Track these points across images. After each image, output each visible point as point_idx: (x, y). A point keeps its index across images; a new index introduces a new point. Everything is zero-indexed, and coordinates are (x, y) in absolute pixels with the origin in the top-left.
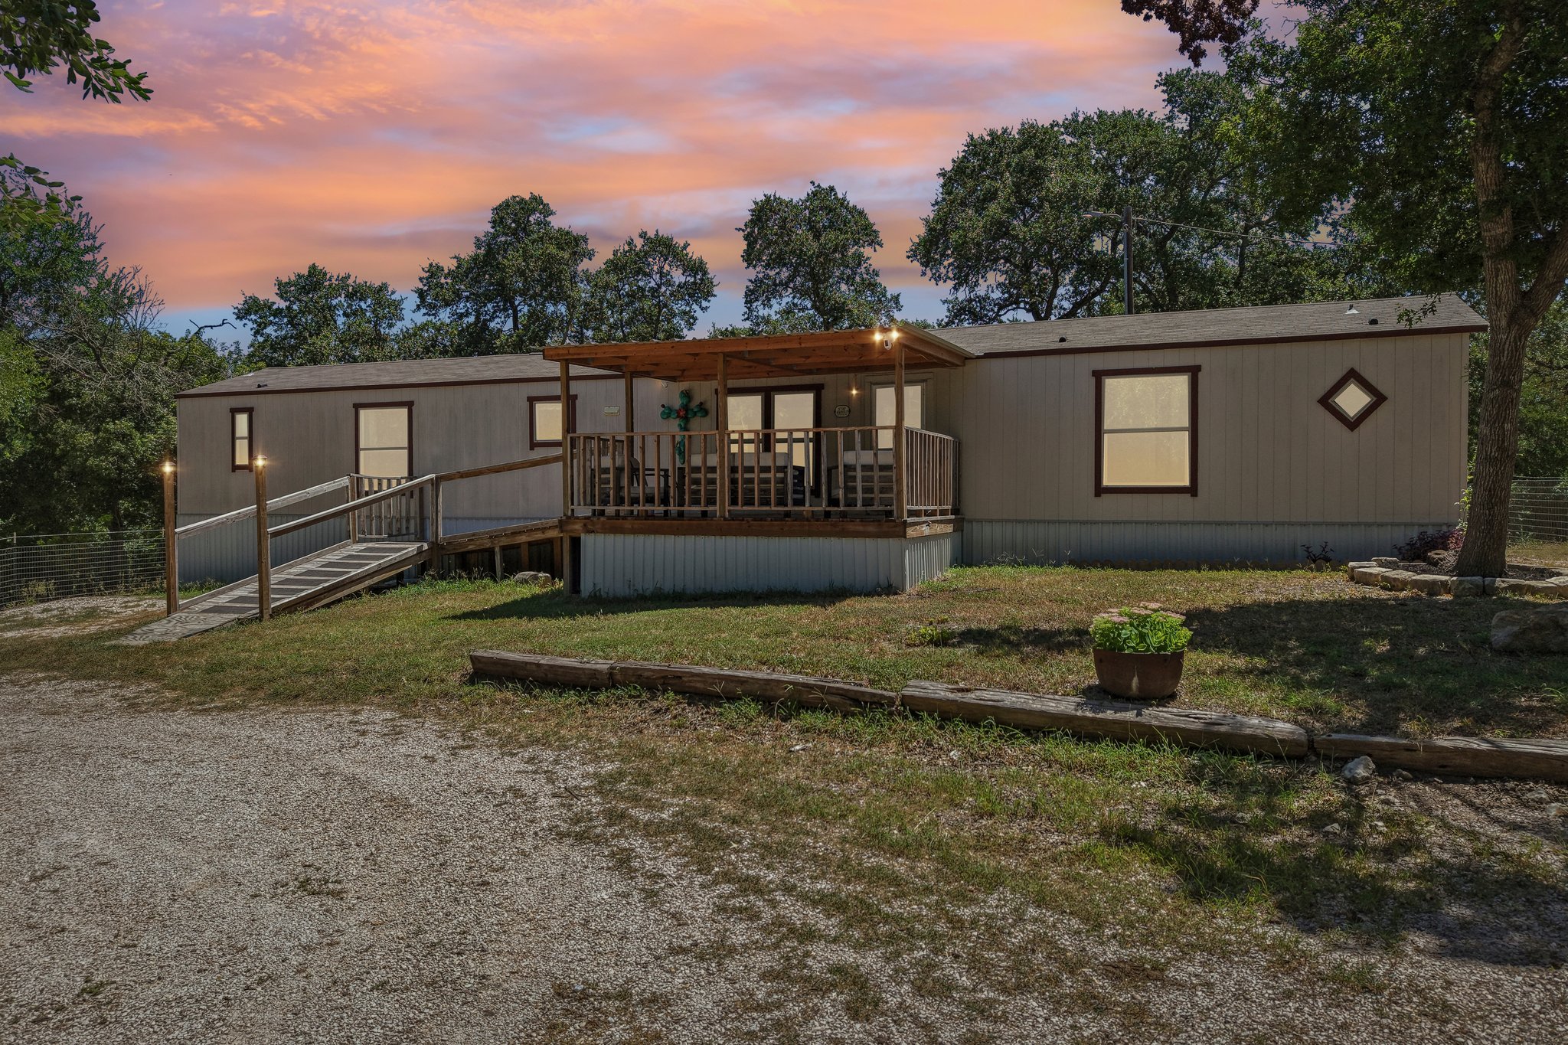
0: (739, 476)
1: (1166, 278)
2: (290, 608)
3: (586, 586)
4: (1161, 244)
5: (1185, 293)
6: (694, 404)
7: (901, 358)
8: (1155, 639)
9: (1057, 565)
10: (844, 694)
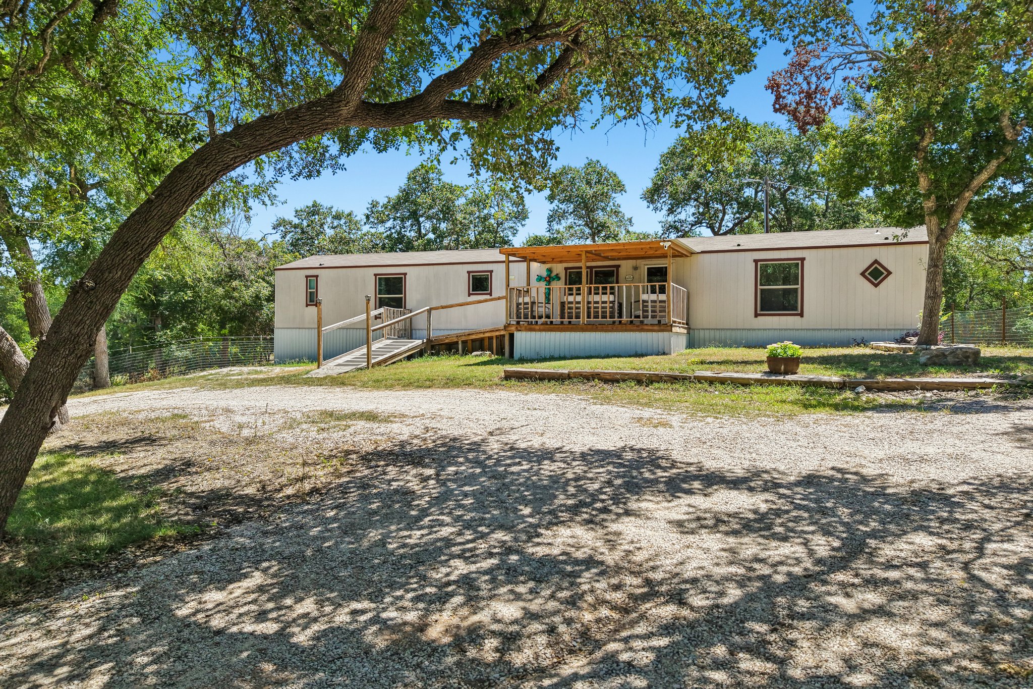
0: (591, 305)
1: (786, 212)
2: (379, 364)
3: (517, 355)
4: (783, 194)
5: (796, 220)
6: (553, 275)
7: (671, 252)
8: (789, 353)
9: (738, 347)
10: (670, 376)
